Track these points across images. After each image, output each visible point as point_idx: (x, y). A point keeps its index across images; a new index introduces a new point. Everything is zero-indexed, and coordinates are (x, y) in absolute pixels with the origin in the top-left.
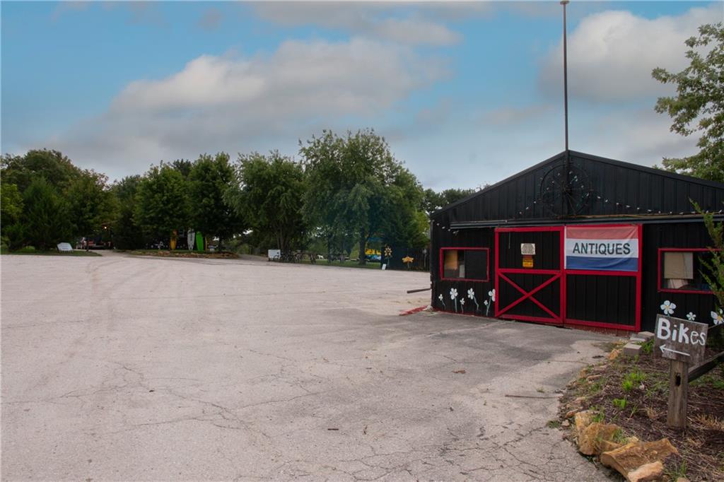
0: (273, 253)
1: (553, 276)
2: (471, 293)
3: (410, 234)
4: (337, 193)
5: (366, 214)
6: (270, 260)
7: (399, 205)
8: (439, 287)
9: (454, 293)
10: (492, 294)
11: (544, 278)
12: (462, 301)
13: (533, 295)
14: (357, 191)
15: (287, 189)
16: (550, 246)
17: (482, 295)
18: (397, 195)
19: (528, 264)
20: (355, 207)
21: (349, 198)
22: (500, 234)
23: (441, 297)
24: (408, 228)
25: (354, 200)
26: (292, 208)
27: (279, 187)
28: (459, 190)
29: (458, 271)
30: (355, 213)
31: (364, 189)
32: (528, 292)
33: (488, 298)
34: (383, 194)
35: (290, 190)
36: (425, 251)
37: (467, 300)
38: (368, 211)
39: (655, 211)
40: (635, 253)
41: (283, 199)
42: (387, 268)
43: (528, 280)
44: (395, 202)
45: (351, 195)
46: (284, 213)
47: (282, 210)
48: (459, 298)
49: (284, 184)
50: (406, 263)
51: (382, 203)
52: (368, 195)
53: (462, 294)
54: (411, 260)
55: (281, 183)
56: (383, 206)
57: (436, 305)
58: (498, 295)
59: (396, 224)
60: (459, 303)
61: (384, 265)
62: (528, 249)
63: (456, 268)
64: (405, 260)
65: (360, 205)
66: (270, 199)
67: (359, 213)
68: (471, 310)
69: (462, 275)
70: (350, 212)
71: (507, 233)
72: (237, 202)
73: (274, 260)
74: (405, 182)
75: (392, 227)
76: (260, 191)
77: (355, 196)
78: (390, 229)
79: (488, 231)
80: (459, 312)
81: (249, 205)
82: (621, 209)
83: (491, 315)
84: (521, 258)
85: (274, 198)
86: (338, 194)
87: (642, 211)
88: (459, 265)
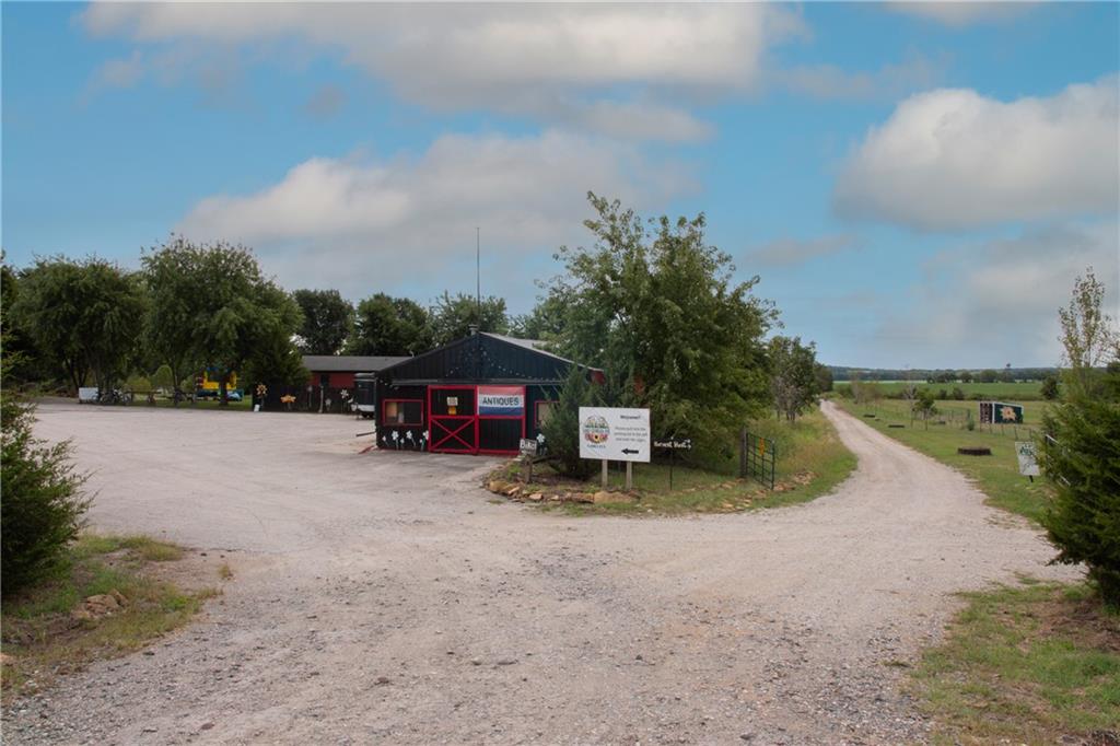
0: (87, 393)
1: (468, 420)
2: (409, 435)
3: (289, 368)
4: (196, 315)
5: (233, 345)
6: (81, 402)
7: (276, 333)
8: (383, 430)
9: (395, 435)
10: (426, 435)
11: (464, 421)
12: (402, 441)
13: (457, 434)
14: (224, 315)
15: (112, 308)
16: (468, 400)
17: (418, 435)
18: (272, 321)
19: (452, 412)
20: (219, 335)
21: (212, 324)
22: (432, 390)
23: (384, 439)
24: (287, 362)
25: (218, 327)
26: (120, 332)
27: (101, 304)
28: (315, 292)
29: (397, 418)
30: (219, 342)
31: (232, 315)
32: (453, 431)
33: (423, 437)
34: (255, 319)
35: (116, 308)
36: (310, 389)
37: (406, 440)
38: (236, 342)
39: (533, 377)
40: (521, 404)
41: (107, 321)
42: (260, 410)
43: (452, 423)
44: (270, 330)
45: (216, 320)
46: (109, 338)
47: (105, 334)
48: (399, 439)
49: (106, 299)
50: (286, 403)
51: (254, 330)
52: (237, 322)
53: (402, 435)
54: (293, 399)
55: (103, 298)
56: (254, 334)
57: (381, 445)
58: (431, 435)
59: (272, 356)
60: (400, 443)
61: (257, 407)
62: (452, 401)
63: (395, 415)
64: (285, 399)
65: (226, 332)
66: (87, 319)
67: (224, 343)
68: (410, 447)
69: (401, 420)
70: (213, 340)
71: (436, 390)
72: (34, 324)
73: (90, 402)
74: (278, 302)
75: (268, 360)
76: (72, 308)
77: (221, 321)
78: (265, 363)
79: (423, 388)
80: (400, 449)
81: (55, 327)
82: (513, 376)
83: (426, 450)
84: (447, 408)
85: (93, 317)
86: (197, 319)
87: (526, 377)
88: (398, 412)
